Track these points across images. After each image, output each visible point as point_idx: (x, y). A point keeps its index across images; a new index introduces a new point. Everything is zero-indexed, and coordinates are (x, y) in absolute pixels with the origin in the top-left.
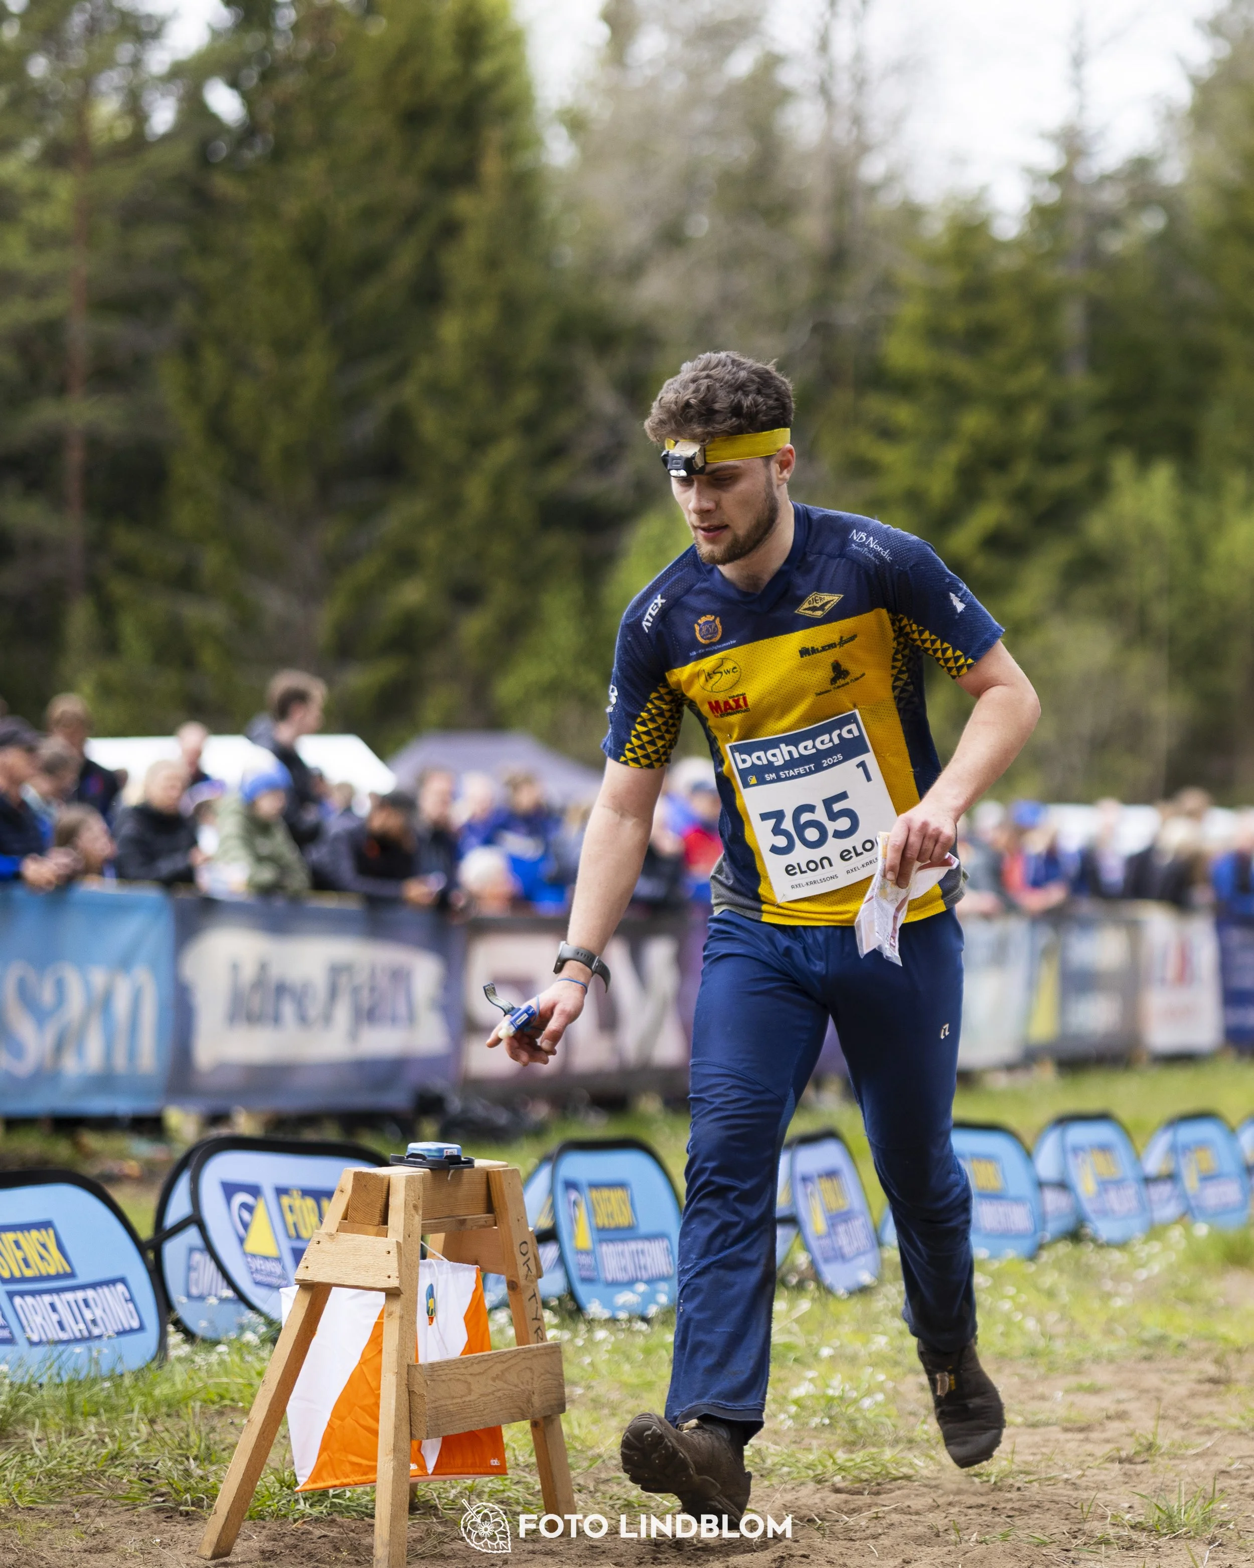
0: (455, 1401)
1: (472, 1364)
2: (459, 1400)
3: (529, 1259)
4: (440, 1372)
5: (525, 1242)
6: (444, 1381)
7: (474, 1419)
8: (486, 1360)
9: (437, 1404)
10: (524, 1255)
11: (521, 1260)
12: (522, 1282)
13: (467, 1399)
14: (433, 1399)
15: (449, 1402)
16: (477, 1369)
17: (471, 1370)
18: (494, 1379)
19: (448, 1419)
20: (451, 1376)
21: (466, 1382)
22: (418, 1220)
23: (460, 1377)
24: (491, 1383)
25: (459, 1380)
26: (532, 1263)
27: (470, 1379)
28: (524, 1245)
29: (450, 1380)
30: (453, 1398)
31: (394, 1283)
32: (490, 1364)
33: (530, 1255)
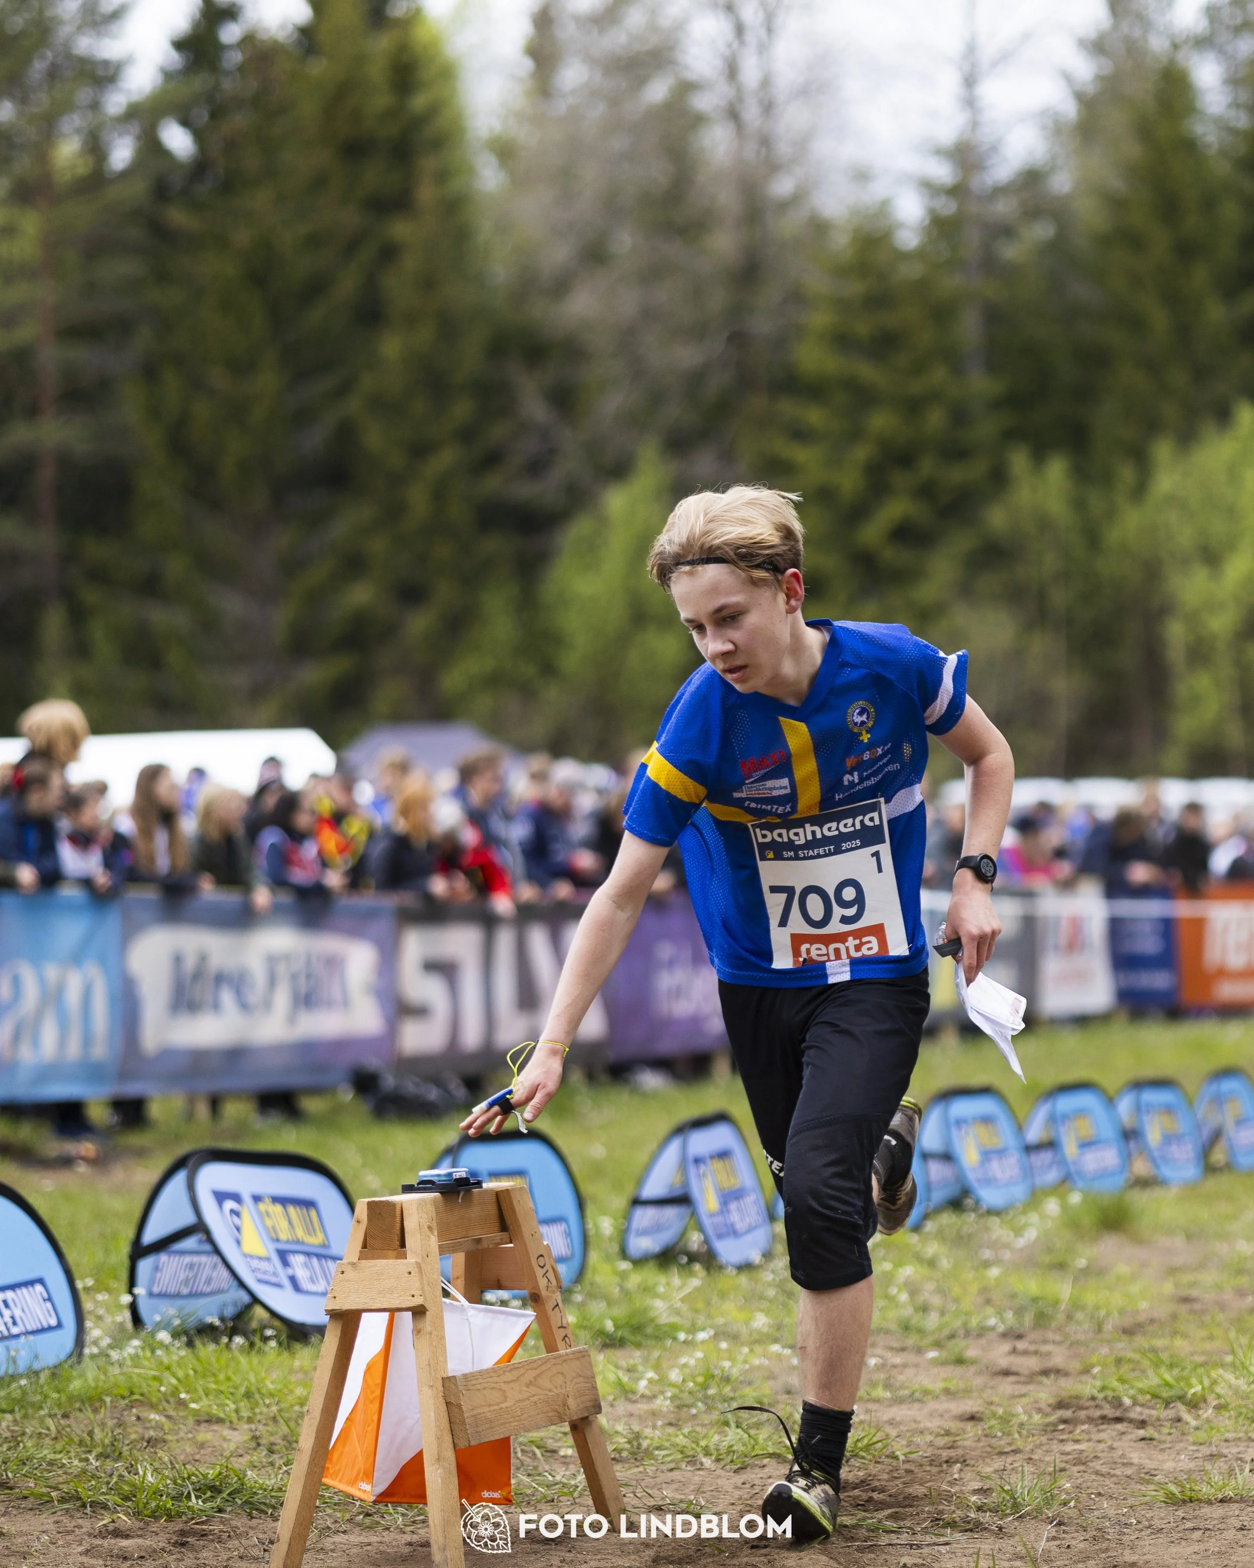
0: (492, 1408)
1: (504, 1372)
2: (496, 1407)
3: (547, 1271)
4: (474, 1382)
5: (542, 1256)
6: (478, 1390)
7: (512, 1424)
8: (518, 1368)
9: (475, 1412)
10: (542, 1267)
11: (539, 1272)
12: (544, 1293)
13: (504, 1405)
14: (470, 1407)
15: (486, 1409)
16: (509, 1376)
17: (504, 1378)
18: (528, 1386)
19: (488, 1426)
20: (486, 1385)
21: (500, 1389)
22: (434, 1241)
23: (494, 1385)
24: (526, 1389)
25: (493, 1388)
26: (551, 1275)
27: (504, 1386)
28: (541, 1258)
29: (485, 1388)
30: (490, 1405)
31: (417, 1301)
32: (522, 1371)
33: (548, 1267)
